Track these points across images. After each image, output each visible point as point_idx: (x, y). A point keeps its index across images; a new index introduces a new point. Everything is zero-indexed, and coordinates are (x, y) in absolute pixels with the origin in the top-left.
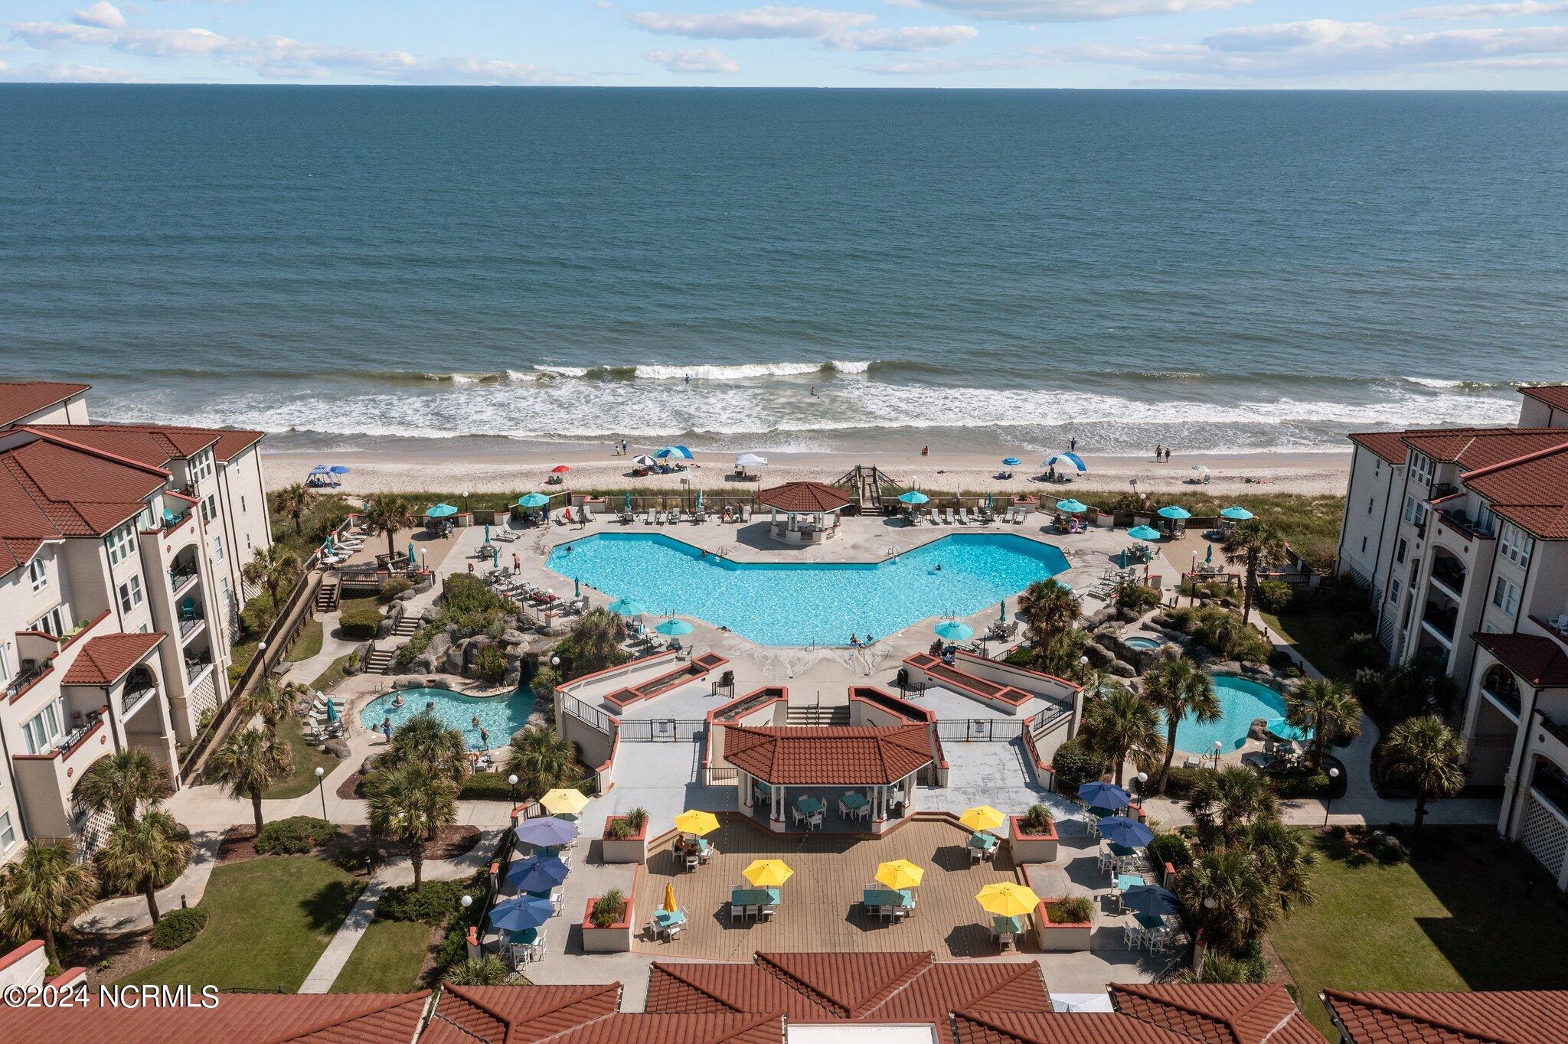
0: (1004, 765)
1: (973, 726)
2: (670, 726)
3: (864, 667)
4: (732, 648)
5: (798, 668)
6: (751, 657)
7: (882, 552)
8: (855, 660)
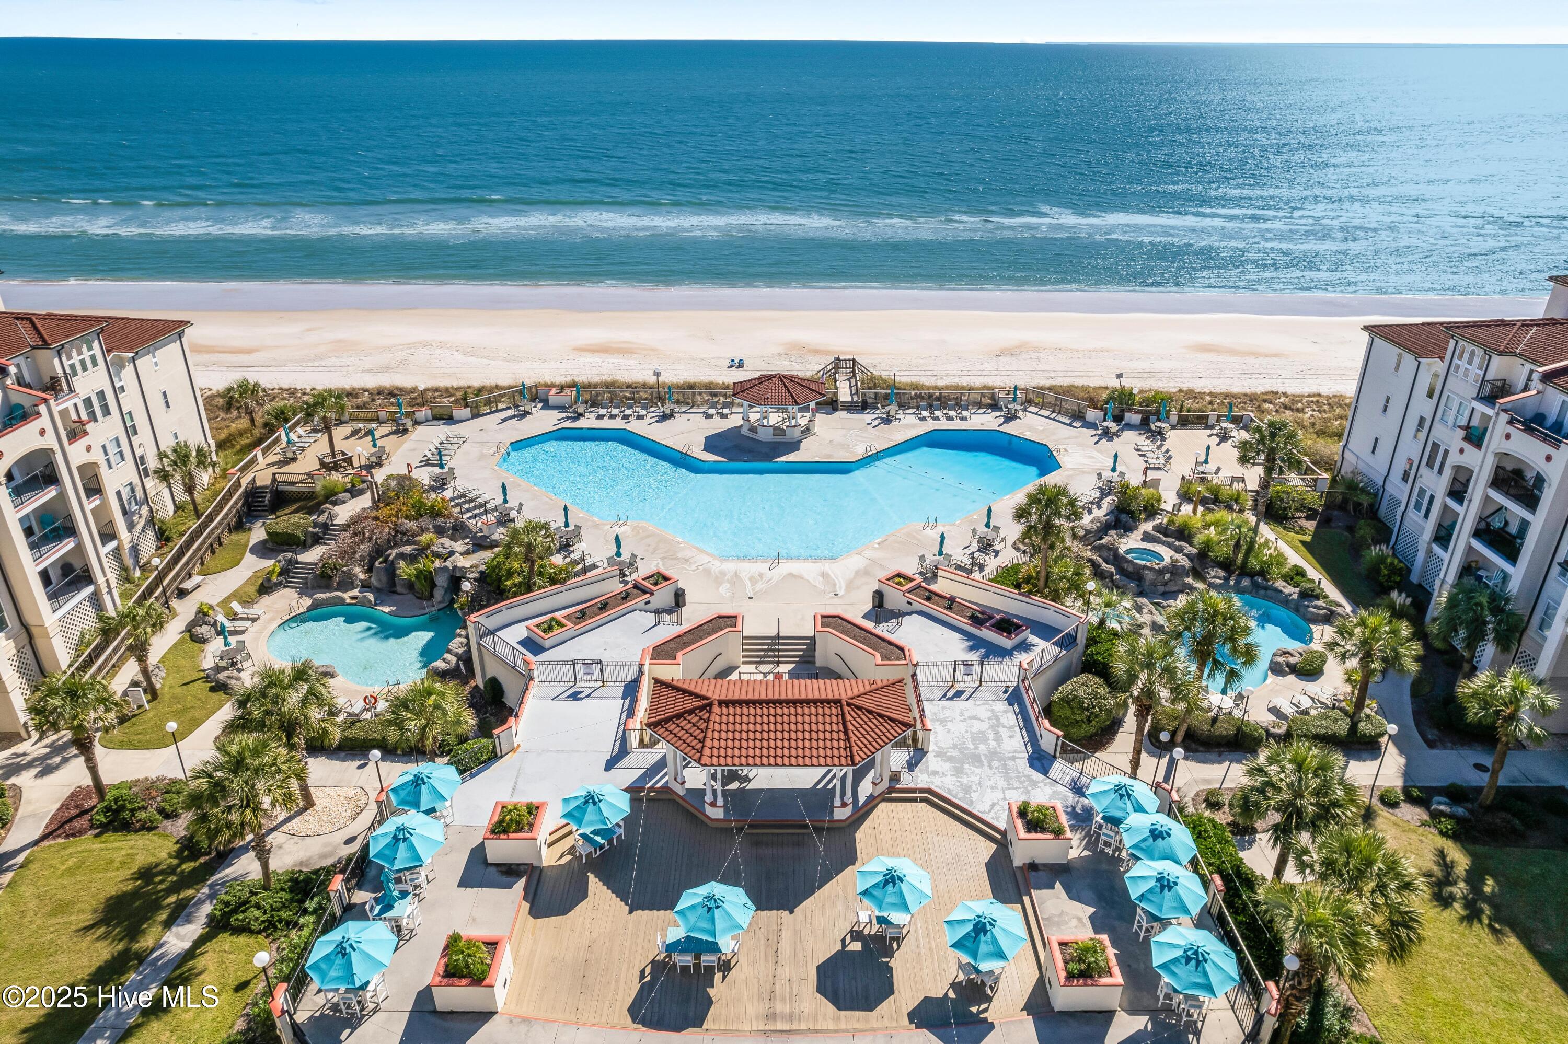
0: (997, 718)
1: (961, 669)
2: (596, 668)
3: (835, 585)
4: (687, 560)
5: (759, 586)
6: (708, 572)
7: (860, 451)
8: (825, 576)
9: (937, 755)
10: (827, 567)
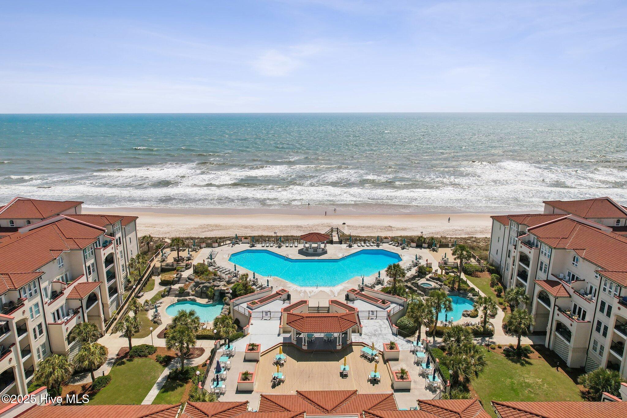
0: (381, 326)
1: (371, 313)
2: (269, 313)
3: (334, 293)
4: (290, 287)
5: (312, 294)
6: (297, 290)
7: (340, 256)
8: (332, 291)
9: (365, 334)
10: (332, 289)
